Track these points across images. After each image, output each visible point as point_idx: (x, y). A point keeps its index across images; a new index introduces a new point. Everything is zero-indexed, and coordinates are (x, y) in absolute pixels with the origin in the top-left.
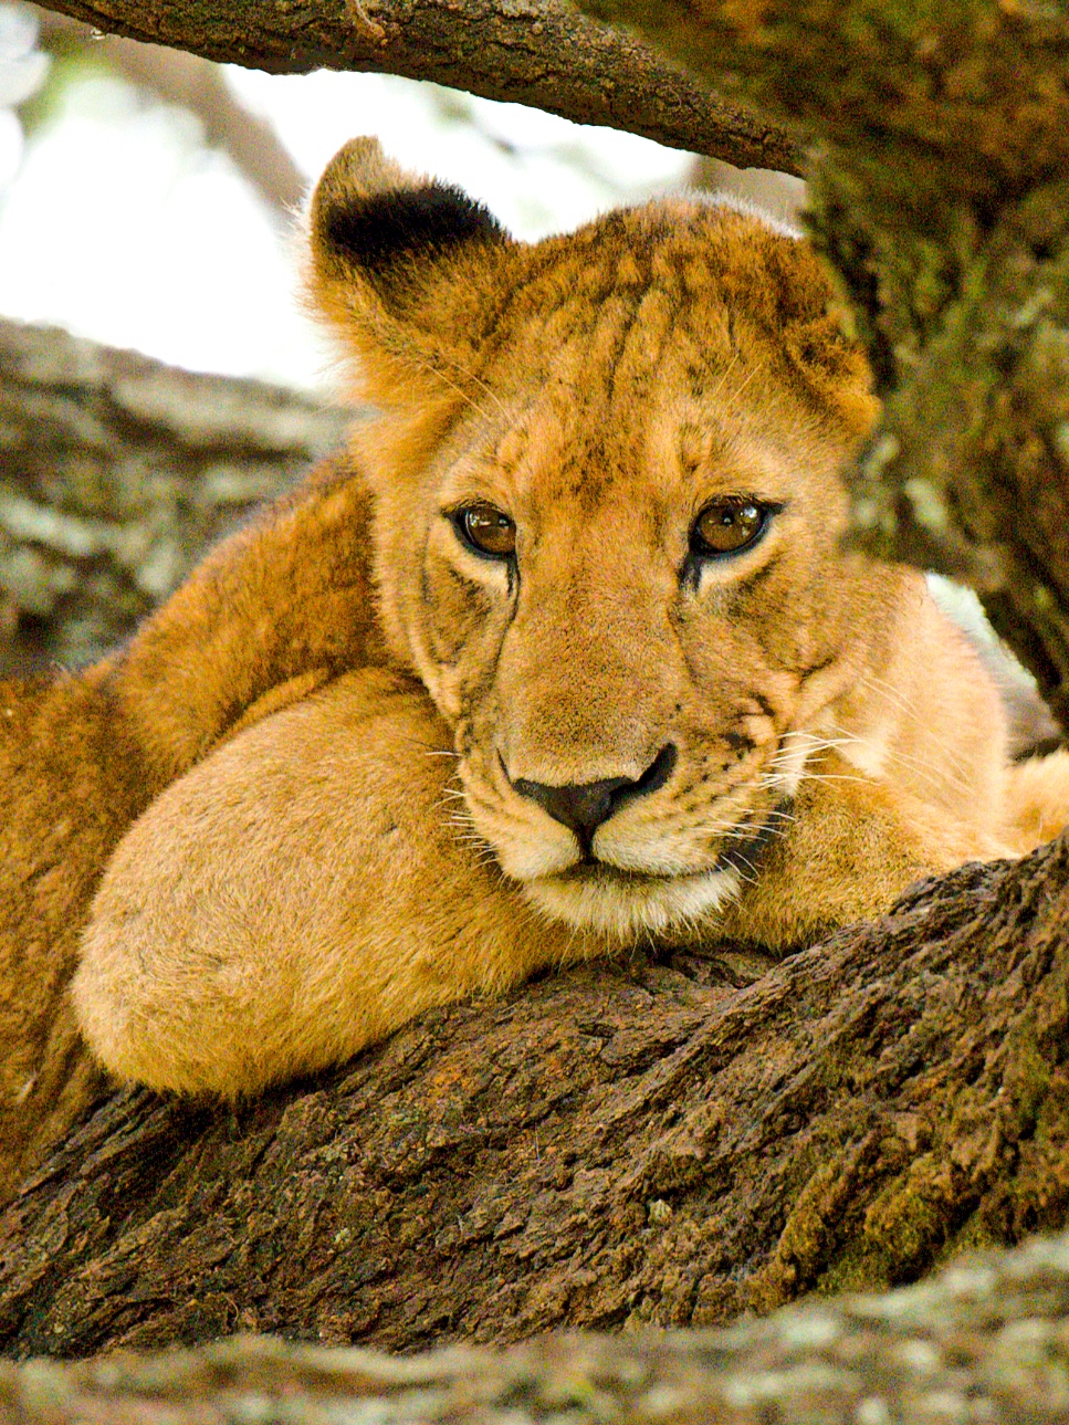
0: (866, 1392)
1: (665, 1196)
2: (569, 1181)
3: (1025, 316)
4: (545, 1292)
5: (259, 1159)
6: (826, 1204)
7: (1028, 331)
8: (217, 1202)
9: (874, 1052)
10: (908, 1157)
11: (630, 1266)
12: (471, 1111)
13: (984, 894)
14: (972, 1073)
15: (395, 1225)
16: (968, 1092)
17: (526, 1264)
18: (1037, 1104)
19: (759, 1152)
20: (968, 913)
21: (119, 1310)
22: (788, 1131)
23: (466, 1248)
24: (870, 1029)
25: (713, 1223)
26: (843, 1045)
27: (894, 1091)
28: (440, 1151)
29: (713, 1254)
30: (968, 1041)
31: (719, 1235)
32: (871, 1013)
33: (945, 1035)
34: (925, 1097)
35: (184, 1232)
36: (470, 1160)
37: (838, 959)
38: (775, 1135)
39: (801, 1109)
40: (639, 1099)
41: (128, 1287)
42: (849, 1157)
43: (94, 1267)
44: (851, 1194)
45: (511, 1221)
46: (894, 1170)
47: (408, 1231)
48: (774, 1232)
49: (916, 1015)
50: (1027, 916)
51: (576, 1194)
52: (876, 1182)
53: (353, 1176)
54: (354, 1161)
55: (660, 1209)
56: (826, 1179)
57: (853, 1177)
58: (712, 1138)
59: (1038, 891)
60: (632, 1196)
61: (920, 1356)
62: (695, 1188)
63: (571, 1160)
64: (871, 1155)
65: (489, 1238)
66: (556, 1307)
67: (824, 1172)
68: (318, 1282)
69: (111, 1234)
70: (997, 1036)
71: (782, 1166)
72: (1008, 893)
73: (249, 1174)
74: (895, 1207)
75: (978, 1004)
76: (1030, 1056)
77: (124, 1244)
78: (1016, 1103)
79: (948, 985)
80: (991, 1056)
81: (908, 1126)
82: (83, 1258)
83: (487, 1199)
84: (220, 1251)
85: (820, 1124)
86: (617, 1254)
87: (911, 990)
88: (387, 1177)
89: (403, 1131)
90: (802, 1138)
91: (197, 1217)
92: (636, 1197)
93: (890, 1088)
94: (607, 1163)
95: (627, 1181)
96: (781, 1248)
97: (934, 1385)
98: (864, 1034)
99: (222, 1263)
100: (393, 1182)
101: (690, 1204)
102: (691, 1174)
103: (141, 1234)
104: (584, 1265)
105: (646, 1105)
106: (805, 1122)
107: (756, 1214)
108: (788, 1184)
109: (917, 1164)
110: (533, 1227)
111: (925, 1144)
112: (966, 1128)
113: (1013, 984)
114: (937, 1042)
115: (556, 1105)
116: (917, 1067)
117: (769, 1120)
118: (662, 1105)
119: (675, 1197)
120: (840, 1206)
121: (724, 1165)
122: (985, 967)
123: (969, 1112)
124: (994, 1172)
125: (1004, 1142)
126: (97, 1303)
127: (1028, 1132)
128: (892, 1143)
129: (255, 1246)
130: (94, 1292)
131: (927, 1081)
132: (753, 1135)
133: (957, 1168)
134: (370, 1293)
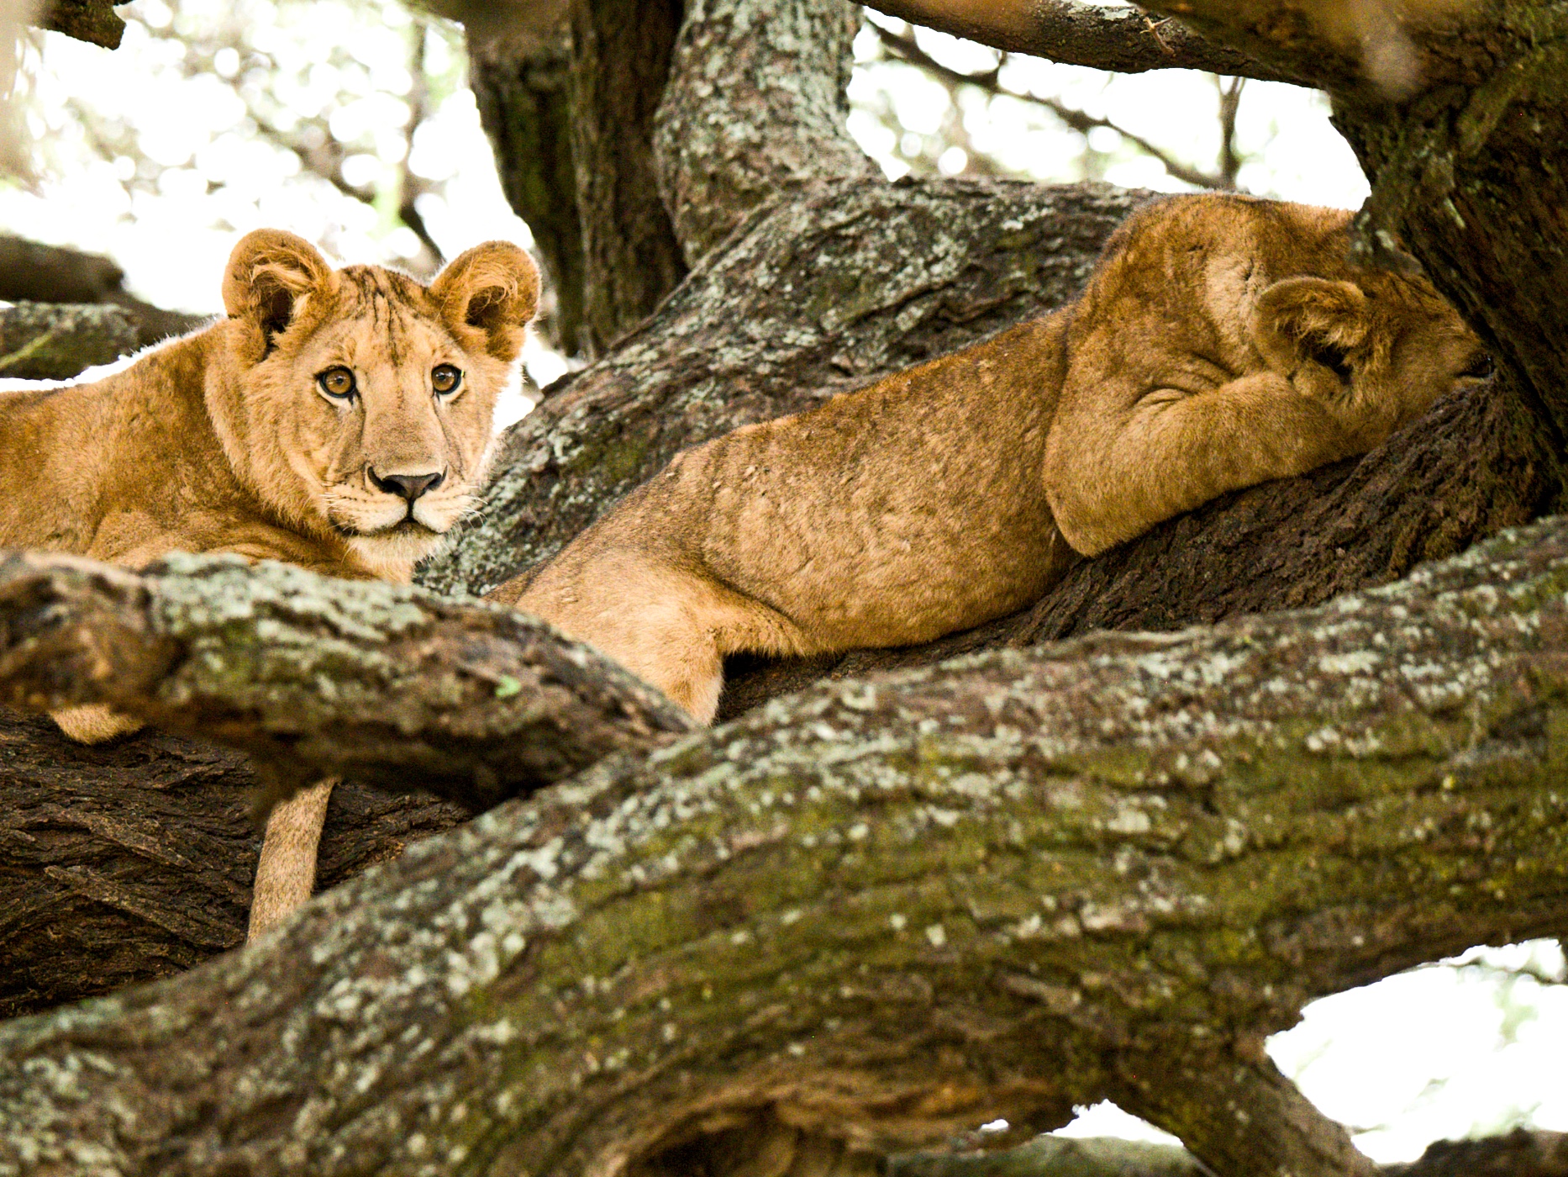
0: (1376, 630)
1: (1342, 546)
2: (1302, 544)
3: (1424, 153)
4: (1296, 592)
5: (1169, 544)
6: (1408, 544)
7: (1426, 160)
8: (1153, 565)
9: (1423, 475)
10: (1441, 519)
11: (1330, 577)
12: (1258, 516)
13: (1466, 402)
14: (1464, 481)
15: (1229, 567)
16: (1464, 490)
17: (1286, 580)
18: (1492, 492)
19: (1379, 523)
20: (1458, 411)
21: (1116, 615)
22: (1390, 513)
23: (1261, 575)
24: (1420, 465)
25: (1362, 556)
26: (1410, 474)
27: (1432, 492)
28: (1245, 535)
29: (1363, 569)
30: (1462, 467)
31: (1364, 562)
32: (1420, 459)
33: (1452, 466)
34: (1446, 493)
35: (1141, 578)
36: (1260, 537)
37: (1405, 436)
38: (1385, 516)
39: (1394, 503)
40: (1328, 505)
41: (1118, 605)
42: (1415, 522)
43: (1103, 598)
44: (1418, 538)
45: (1279, 562)
46: (1435, 527)
47: (1235, 570)
48: (1388, 558)
49: (1439, 458)
50: (1483, 410)
51: (1305, 549)
52: (1428, 532)
53: (1210, 549)
54: (1209, 542)
55: (1340, 551)
56: (1406, 532)
57: (1418, 531)
58: (1359, 519)
59: (1486, 399)
60: (1328, 547)
61: (1399, 612)
62: (1355, 541)
63: (1302, 534)
64: (1425, 521)
65: (1270, 571)
66: (1300, 598)
67: (1406, 530)
68: (1199, 595)
69: (1110, 583)
70: (1474, 464)
71: (1388, 529)
72: (1474, 401)
73: (1166, 551)
74: (1438, 540)
75: (1465, 451)
76: (1486, 471)
77: (1115, 587)
78: (1483, 492)
79: (1451, 444)
80: (1472, 473)
81: (1439, 507)
82: (1099, 593)
83: (1268, 554)
84: (1156, 585)
85: (1403, 509)
86: (1324, 572)
87: (1436, 447)
88: (1224, 548)
89: (1230, 527)
90: (1396, 515)
91: (1145, 572)
92: (1332, 547)
93: (1431, 491)
94: (1317, 534)
95: (1326, 541)
96: (1391, 564)
97: (1406, 624)
98: (1418, 468)
99: (1157, 591)
100: (1227, 550)
101: (1353, 549)
102: (1352, 535)
103: (1122, 582)
104: (1311, 579)
105: (1332, 507)
106: (1396, 509)
107: (1380, 551)
108: (1391, 536)
109: (1444, 523)
110: (1288, 564)
111: (1447, 513)
112: (1464, 505)
113: (1479, 441)
114: (1449, 469)
115: (1295, 510)
116: (1441, 481)
117: (1382, 509)
118: (1338, 506)
119: (1346, 546)
120: (1414, 545)
121: (1365, 530)
122: (1468, 433)
123: (1464, 498)
124: (1477, 523)
125: (1480, 510)
126: (1106, 613)
127: (1490, 504)
128: (1433, 515)
129: (1171, 582)
130: (1105, 608)
131: (1446, 486)
132: (1376, 515)
133: (1461, 523)
134: (1222, 599)
